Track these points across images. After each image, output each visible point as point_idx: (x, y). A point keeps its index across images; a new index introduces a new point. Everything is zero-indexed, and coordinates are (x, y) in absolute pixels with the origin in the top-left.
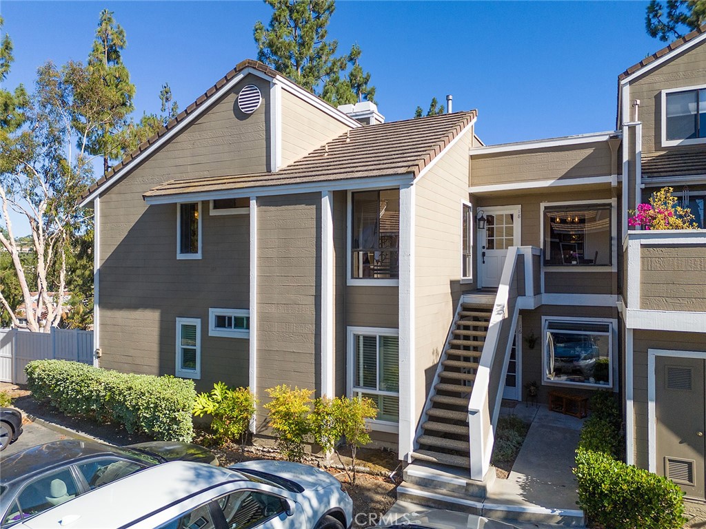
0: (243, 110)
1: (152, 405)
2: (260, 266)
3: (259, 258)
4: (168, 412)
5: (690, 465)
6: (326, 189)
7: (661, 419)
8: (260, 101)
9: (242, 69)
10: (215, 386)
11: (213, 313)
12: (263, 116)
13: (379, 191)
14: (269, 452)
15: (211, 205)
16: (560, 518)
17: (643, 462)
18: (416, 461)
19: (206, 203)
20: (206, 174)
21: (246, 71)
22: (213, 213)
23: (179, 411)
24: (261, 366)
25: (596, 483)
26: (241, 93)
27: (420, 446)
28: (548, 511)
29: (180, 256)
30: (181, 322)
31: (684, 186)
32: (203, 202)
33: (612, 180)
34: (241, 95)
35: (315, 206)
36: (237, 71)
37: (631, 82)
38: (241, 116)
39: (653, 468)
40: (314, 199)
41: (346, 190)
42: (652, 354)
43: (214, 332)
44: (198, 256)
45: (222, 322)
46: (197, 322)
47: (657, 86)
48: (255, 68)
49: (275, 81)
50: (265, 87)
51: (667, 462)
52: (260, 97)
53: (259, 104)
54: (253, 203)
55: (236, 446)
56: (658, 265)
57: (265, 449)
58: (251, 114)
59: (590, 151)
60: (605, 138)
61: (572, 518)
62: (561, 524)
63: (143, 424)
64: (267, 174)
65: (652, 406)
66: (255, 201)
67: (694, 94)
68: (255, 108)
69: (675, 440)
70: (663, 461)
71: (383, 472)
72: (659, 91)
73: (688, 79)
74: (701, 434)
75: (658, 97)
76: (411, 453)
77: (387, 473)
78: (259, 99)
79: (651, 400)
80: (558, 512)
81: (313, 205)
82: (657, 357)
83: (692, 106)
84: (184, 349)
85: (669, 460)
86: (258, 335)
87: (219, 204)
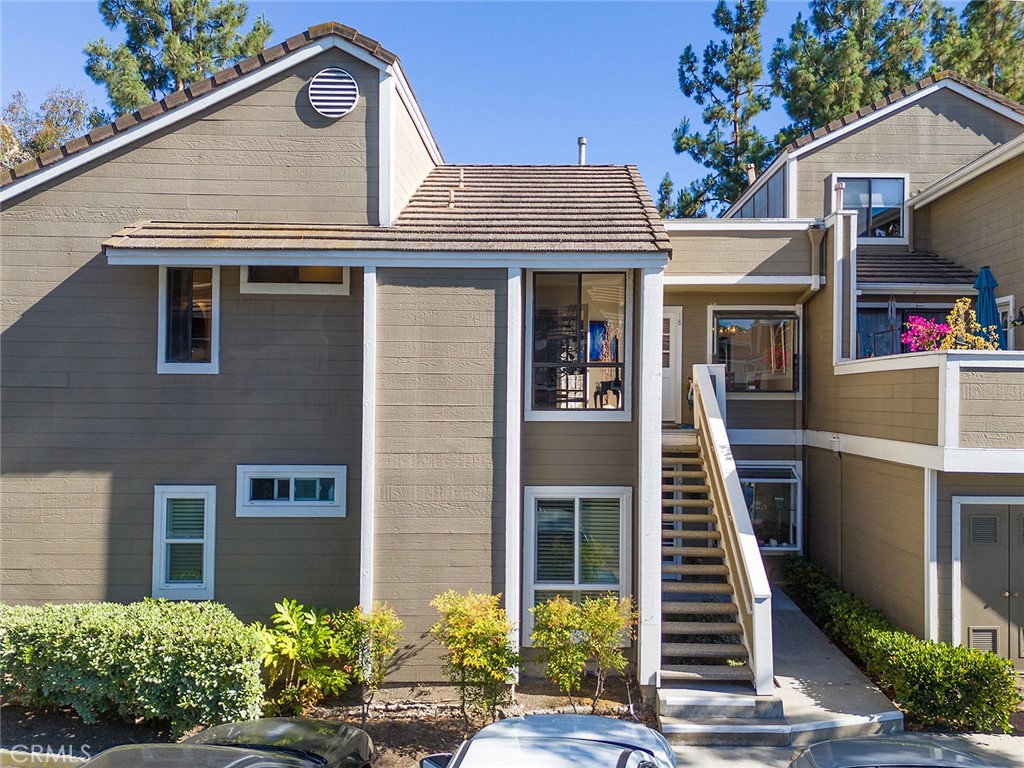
0: (319, 110)
2: (383, 389)
3: (382, 374)
5: (994, 632)
6: (514, 265)
7: (967, 582)
8: (357, 99)
9: (321, 37)
10: (278, 606)
11: (245, 475)
12: (361, 128)
13: (580, 274)
14: (399, 710)
15: (244, 275)
16: (878, 726)
17: (946, 634)
18: (667, 683)
19: (230, 274)
20: (230, 216)
21: (328, 43)
22: (247, 288)
24: (382, 563)
26: (314, 80)
28: (865, 720)
29: (164, 368)
30: (163, 495)
32: (223, 268)
33: (814, 281)
34: (314, 83)
35: (493, 291)
36: (309, 38)
37: (799, 158)
38: (310, 116)
39: (957, 641)
40: (494, 279)
42: (957, 503)
43: (246, 507)
44: (212, 368)
46: (208, 494)
47: (827, 167)
48: (350, 41)
49: (389, 69)
50: (368, 78)
51: (971, 633)
52: (357, 93)
53: (354, 105)
54: (370, 280)
56: (977, 393)
57: (390, 707)
58: (337, 120)
59: (785, 241)
60: (804, 227)
61: (890, 722)
62: (880, 734)
64: (367, 228)
65: (957, 566)
66: (375, 274)
67: (866, 183)
68: (347, 111)
69: (980, 605)
70: (968, 632)
71: (615, 709)
72: (828, 174)
74: (1007, 594)
75: (828, 181)
76: (660, 673)
77: (621, 709)
78: (354, 96)
79: (956, 560)
80: (876, 718)
81: (491, 289)
82: (962, 506)
83: (864, 197)
84: (171, 545)
85: (974, 631)
86: (378, 510)
87: (257, 274)
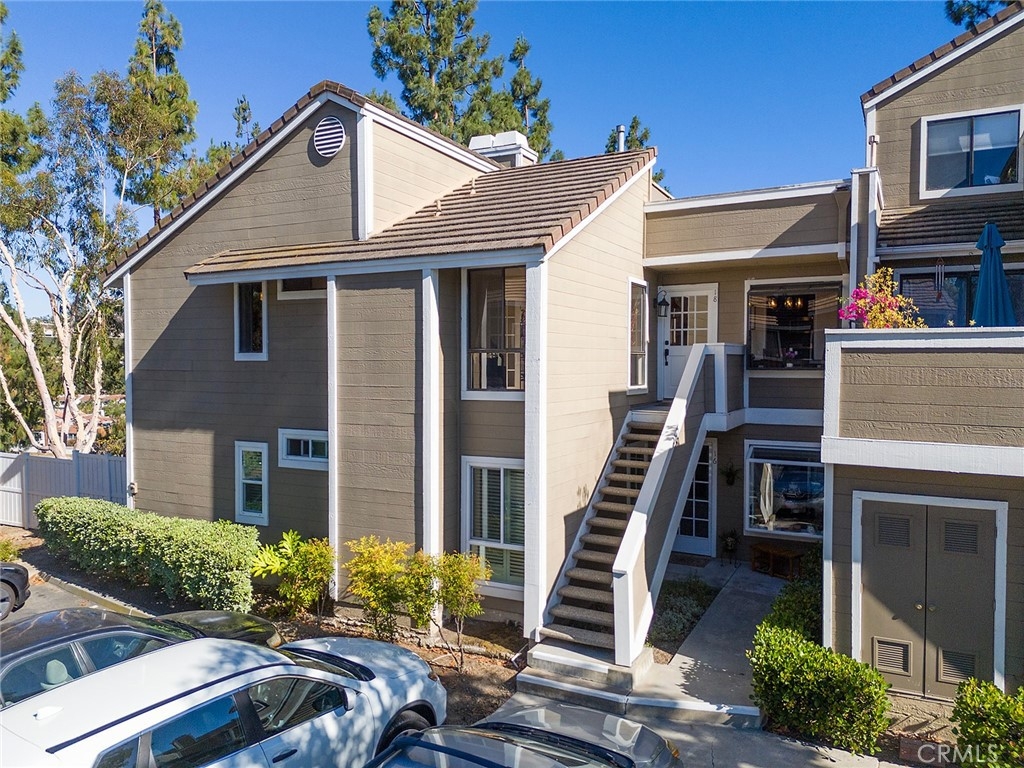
0: (320, 153)
1: (197, 562)
2: (342, 373)
3: (340, 361)
4: (217, 571)
5: (906, 648)
6: (427, 266)
7: (869, 587)
8: (344, 139)
9: (319, 94)
10: (285, 535)
11: (284, 435)
12: (348, 161)
13: (504, 268)
14: (356, 626)
15: (279, 286)
16: (728, 718)
17: (844, 644)
18: (547, 640)
19: (272, 284)
20: (272, 242)
21: (324, 97)
22: (282, 296)
23: (232, 570)
24: (343, 510)
25: (773, 670)
26: (317, 129)
27: (553, 620)
28: (713, 708)
29: (239, 357)
30: (241, 447)
31: (937, 258)
32: (268, 282)
33: (838, 249)
34: (318, 131)
35: (413, 290)
36: (312, 97)
37: (878, 106)
38: (319, 160)
39: (857, 654)
40: (412, 280)
41: (460, 269)
42: (859, 498)
43: (286, 461)
44: (263, 356)
45: (295, 448)
46: (263, 448)
47: (915, 112)
48: (336, 93)
49: (363, 111)
50: (348, 118)
51: (877, 645)
52: (344, 136)
53: (342, 144)
54: (332, 285)
55: (312, 617)
56: (864, 377)
57: (350, 622)
58: (332, 158)
59: (809, 208)
60: (830, 190)
61: (744, 717)
62: (729, 726)
63: (186, 586)
64: (352, 243)
65: (856, 569)
66: (334, 282)
67: (966, 123)
68: (337, 150)
69: (886, 616)
70: (870, 643)
71: (503, 654)
72: (916, 120)
73: (960, 101)
74: (920, 607)
75: (916, 128)
76: (540, 628)
77: (508, 655)
78: (342, 137)
79: (856, 561)
80: (725, 709)
81: (412, 288)
82: (865, 503)
83: (964, 140)
84: (247, 484)
85: (879, 642)
86: (340, 468)
87: (290, 285)
